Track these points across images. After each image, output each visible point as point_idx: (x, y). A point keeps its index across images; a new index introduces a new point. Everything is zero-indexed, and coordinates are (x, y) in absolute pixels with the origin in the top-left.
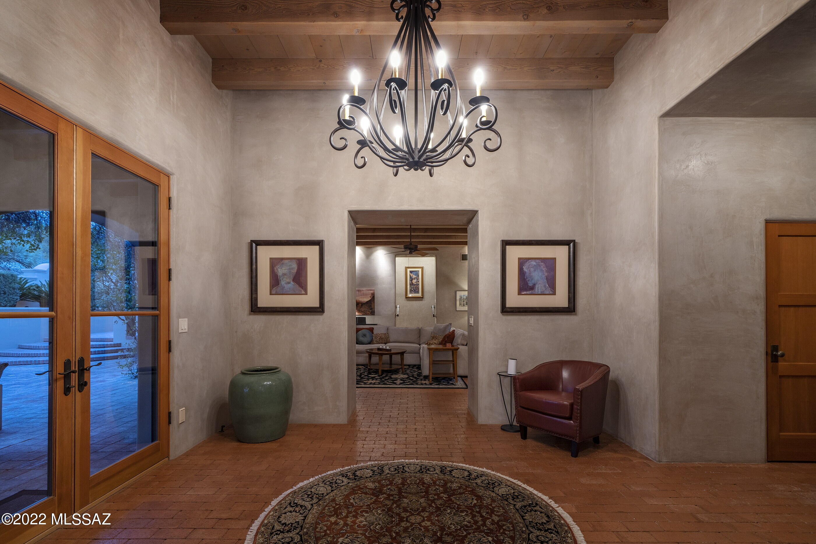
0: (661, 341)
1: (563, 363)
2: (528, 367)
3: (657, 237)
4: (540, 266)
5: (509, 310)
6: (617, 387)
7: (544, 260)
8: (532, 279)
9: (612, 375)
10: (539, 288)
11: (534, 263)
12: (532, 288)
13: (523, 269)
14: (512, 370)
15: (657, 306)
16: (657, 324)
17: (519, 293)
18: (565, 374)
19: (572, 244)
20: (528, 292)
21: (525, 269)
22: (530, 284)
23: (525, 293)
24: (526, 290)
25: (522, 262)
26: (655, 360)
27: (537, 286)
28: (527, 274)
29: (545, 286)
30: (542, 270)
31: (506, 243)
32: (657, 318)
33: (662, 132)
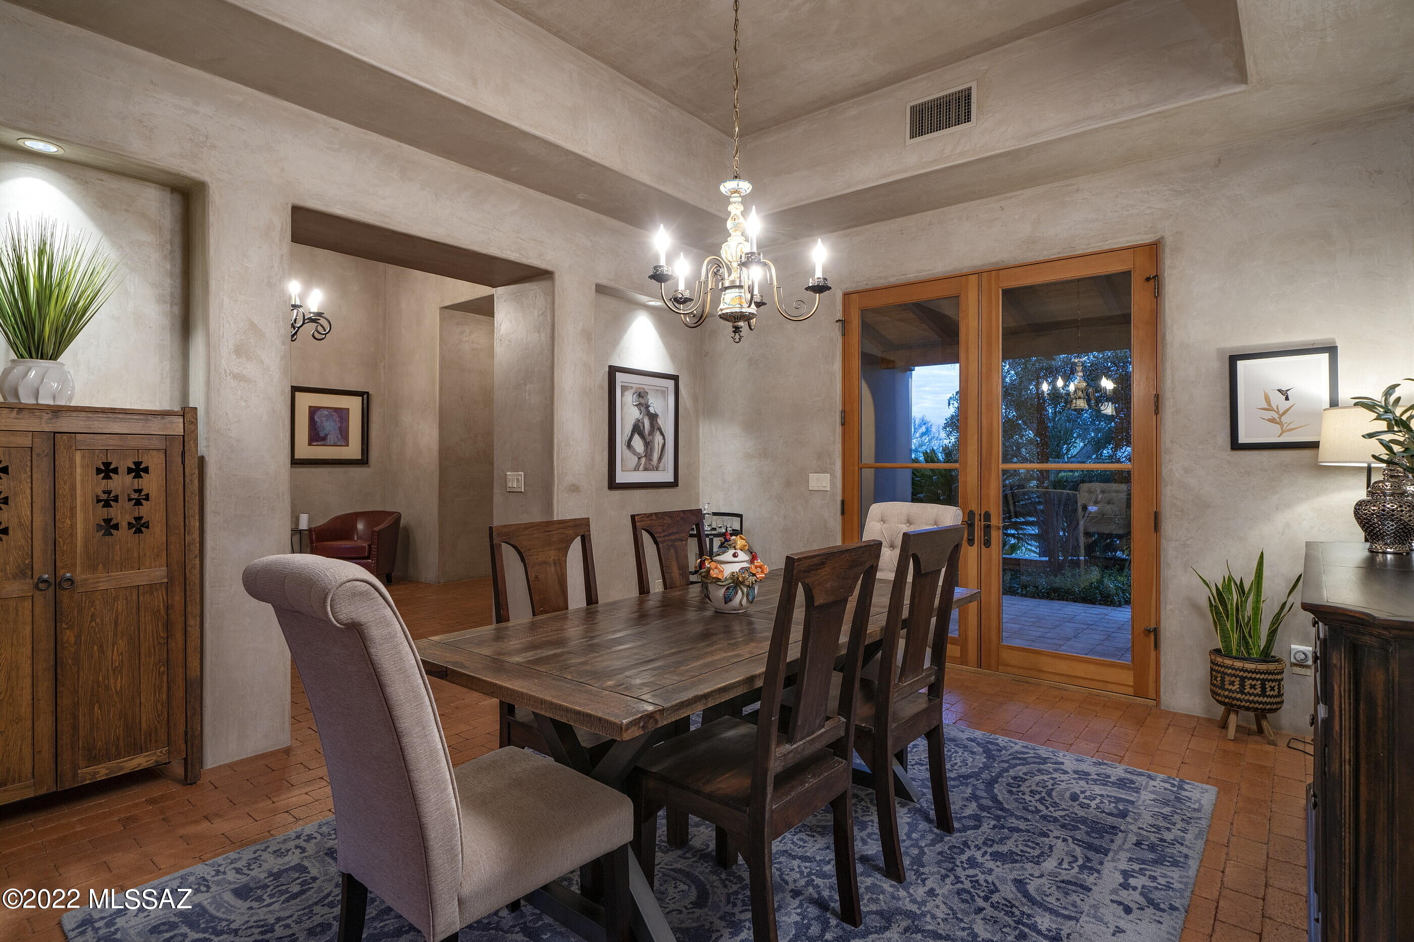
0: (440, 487)
1: (357, 516)
2: (321, 521)
3: (438, 404)
4: (332, 416)
5: (298, 462)
6: (407, 532)
7: (336, 410)
8: (324, 429)
9: (403, 522)
10: (331, 438)
11: (326, 412)
12: (324, 439)
13: (314, 418)
14: (304, 524)
15: (438, 459)
16: (438, 473)
17: (310, 444)
18: (360, 526)
19: (365, 396)
20: (319, 443)
21: (316, 418)
22: (322, 435)
23: (316, 443)
24: (317, 441)
25: (313, 411)
26: (435, 501)
27: (329, 437)
28: (319, 424)
29: (337, 437)
30: (335, 421)
31: (295, 389)
32: (438, 469)
33: (442, 319)
